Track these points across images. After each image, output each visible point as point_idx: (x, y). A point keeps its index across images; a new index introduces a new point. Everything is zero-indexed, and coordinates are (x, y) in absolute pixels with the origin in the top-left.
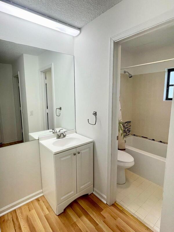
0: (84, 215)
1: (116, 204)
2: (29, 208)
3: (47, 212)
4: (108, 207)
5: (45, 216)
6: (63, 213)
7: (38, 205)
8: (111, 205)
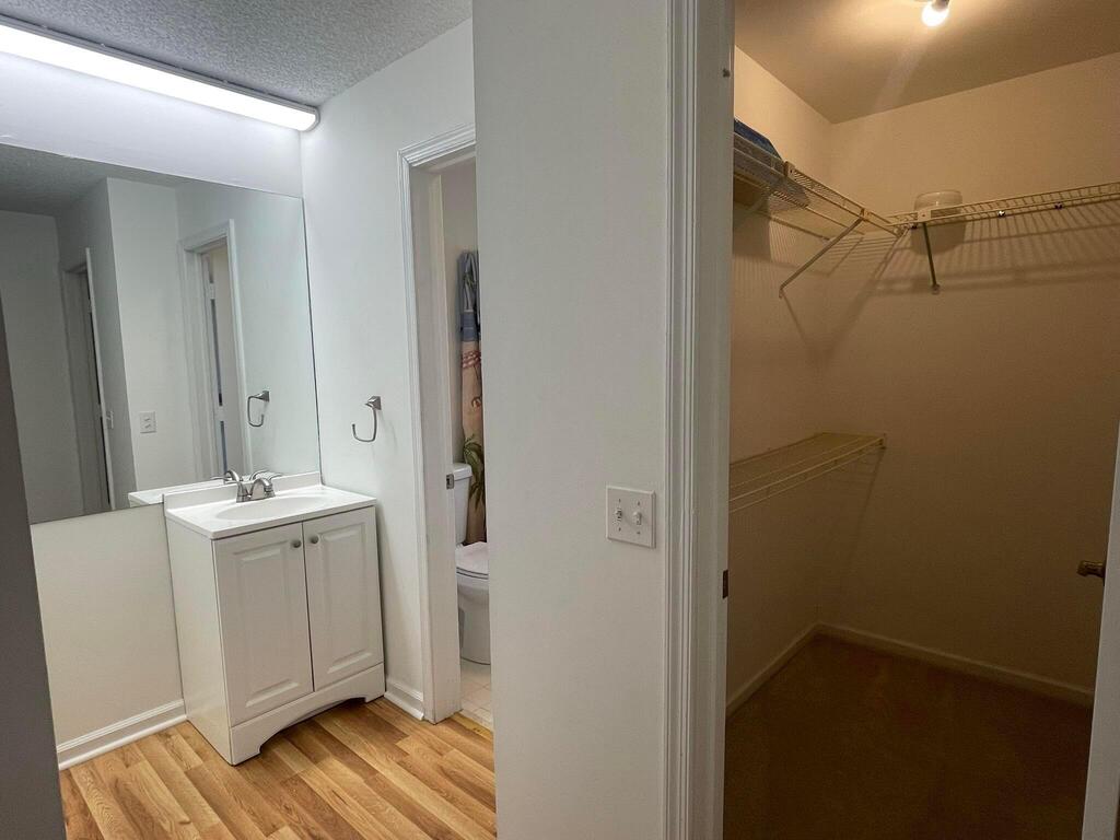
0: (335, 755)
1: (457, 718)
2: (123, 759)
3: (197, 761)
4: (425, 728)
5: (186, 773)
6: (256, 757)
7: (163, 749)
8: (439, 719)
